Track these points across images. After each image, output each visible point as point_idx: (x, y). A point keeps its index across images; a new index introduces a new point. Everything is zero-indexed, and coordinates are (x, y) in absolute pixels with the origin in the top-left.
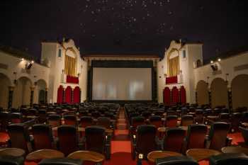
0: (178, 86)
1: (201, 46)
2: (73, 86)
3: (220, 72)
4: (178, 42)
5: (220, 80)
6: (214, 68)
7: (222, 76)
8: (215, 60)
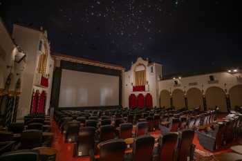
0: (144, 94)
1: (161, 65)
3: (180, 85)
4: (145, 59)
5: (179, 90)
6: (176, 82)
7: (182, 88)
8: (177, 77)
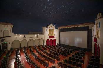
2: (53, 39)
